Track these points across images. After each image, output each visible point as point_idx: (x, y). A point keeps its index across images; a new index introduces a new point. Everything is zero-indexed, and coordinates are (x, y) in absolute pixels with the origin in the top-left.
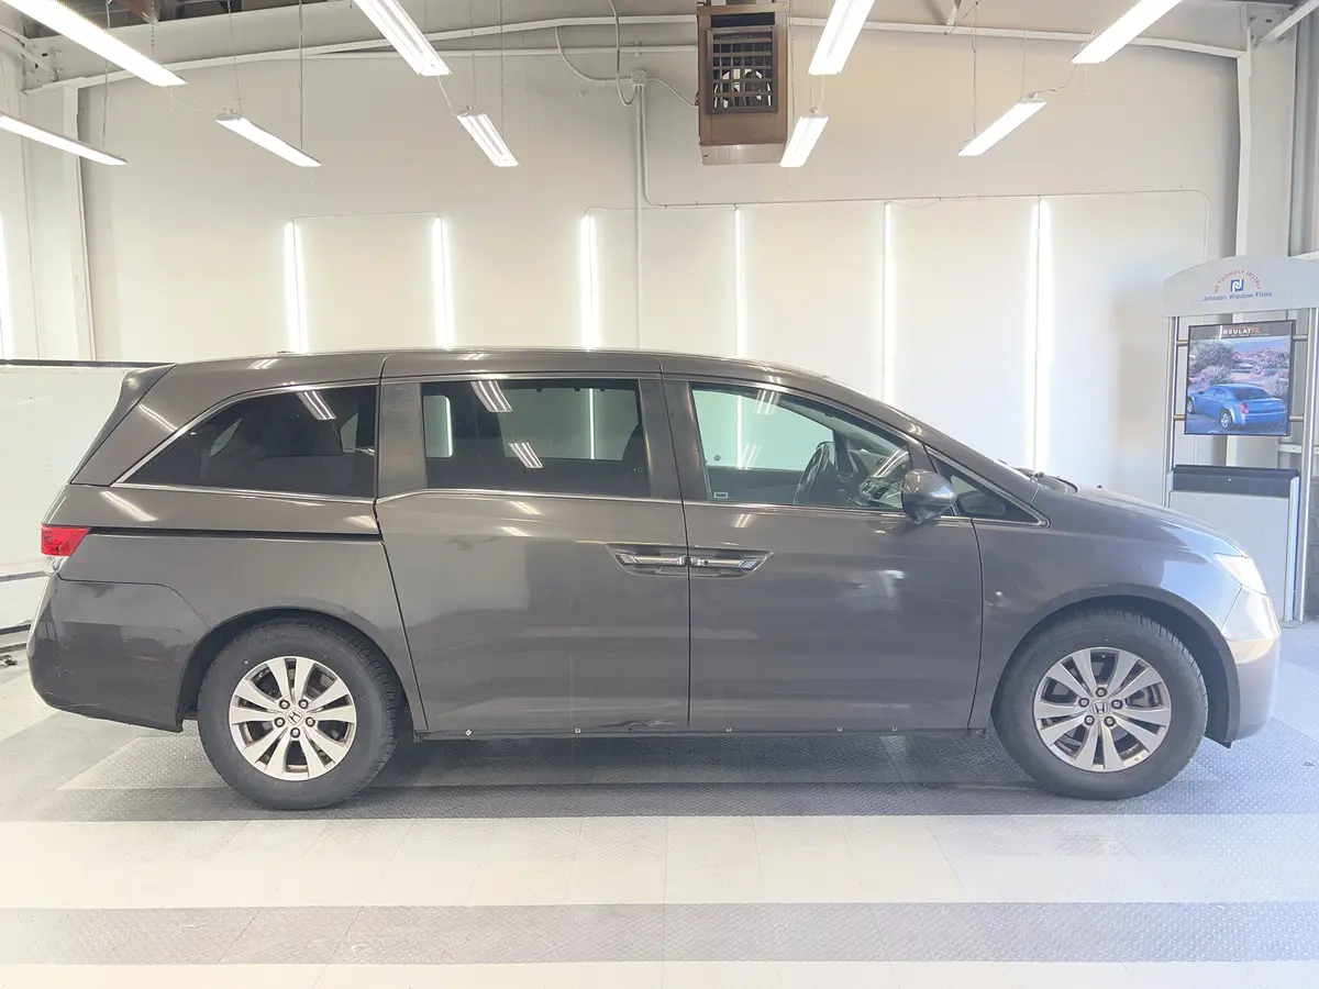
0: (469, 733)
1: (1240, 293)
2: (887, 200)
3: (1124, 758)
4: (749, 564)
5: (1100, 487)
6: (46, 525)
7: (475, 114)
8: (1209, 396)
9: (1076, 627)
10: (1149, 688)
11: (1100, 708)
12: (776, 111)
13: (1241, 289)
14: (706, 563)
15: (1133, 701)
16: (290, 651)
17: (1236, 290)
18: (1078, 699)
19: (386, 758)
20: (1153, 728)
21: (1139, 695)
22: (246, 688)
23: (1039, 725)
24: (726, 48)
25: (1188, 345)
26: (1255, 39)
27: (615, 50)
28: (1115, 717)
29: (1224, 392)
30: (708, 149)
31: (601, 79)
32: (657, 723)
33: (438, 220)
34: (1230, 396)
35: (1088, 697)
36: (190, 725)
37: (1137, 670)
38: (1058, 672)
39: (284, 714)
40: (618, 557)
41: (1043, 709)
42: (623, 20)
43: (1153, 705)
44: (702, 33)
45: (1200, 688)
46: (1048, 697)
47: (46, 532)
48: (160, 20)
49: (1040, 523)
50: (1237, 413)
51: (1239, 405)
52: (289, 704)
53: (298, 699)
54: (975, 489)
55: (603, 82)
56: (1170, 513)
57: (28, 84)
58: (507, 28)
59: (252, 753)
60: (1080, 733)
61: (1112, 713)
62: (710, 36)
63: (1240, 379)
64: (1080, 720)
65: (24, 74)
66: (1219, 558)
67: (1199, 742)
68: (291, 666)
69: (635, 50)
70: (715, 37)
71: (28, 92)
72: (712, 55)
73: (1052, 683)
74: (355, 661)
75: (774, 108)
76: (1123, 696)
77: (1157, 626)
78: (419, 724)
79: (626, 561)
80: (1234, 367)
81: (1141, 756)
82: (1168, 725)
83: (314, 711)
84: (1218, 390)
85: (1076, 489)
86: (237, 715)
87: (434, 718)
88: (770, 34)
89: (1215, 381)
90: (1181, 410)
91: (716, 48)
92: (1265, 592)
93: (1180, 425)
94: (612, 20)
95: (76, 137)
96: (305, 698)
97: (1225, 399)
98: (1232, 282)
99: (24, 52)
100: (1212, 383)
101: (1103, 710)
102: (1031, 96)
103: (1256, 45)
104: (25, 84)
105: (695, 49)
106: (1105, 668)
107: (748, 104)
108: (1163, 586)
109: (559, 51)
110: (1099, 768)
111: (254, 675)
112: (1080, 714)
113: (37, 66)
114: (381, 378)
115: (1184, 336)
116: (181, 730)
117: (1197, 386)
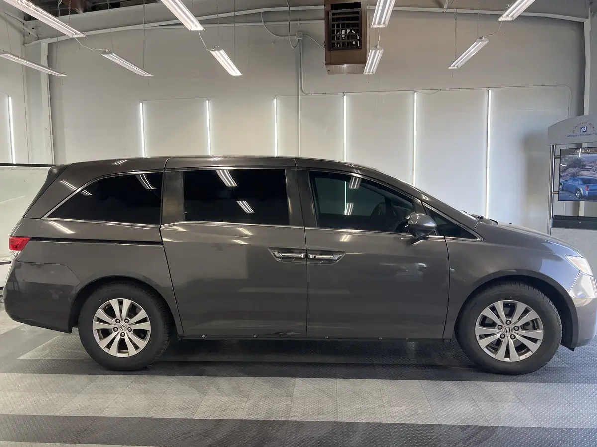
0: (204, 336)
1: (585, 133)
2: (415, 91)
3: (520, 355)
4: (336, 258)
5: (511, 223)
6: (12, 236)
7: (219, 49)
8: (570, 182)
9: (496, 290)
10: (532, 321)
11: (508, 330)
12: (361, 48)
13: (585, 131)
14: (315, 257)
15: (525, 327)
16: (120, 296)
17: (583, 131)
18: (497, 325)
19: (165, 347)
20: (534, 340)
21: (527, 324)
22: (100, 313)
23: (478, 338)
24: (338, 20)
25: (560, 158)
26: (592, 13)
27: (288, 23)
28: (516, 335)
29: (577, 180)
30: (330, 67)
31: (282, 36)
32: (292, 333)
33: (207, 101)
34: (580, 182)
35: (502, 325)
36: (75, 330)
37: (526, 312)
38: (487, 312)
39: (118, 325)
40: (273, 254)
41: (479, 330)
42: (292, 9)
43: (535, 329)
44: (327, 13)
45: (558, 321)
46: (483, 324)
47: (12, 240)
48: (84, 12)
49: (478, 239)
50: (583, 190)
51: (584, 187)
52: (120, 321)
53: (124, 318)
54: (446, 223)
55: (283, 37)
56: (551, 238)
57: (26, 42)
58: (237, 14)
59: (103, 344)
60: (499, 342)
61: (514, 332)
62: (330, 14)
63: (586, 174)
64: (498, 336)
65: (24, 36)
66: (568, 258)
67: (557, 348)
68: (121, 303)
69: (298, 23)
70: (333, 14)
71: (25, 45)
72: (331, 23)
73: (484, 318)
74: (150, 301)
75: (360, 47)
76: (520, 324)
77: (536, 290)
78: (179, 331)
79: (277, 256)
80: (582, 169)
81: (529, 354)
82: (542, 339)
83: (131, 324)
84: (574, 180)
85: (497, 223)
86: (96, 326)
87: (187, 329)
88: (358, 13)
89: (573, 175)
90: (556, 189)
91: (333, 20)
92: (592, 275)
93: (556, 196)
94: (286, 9)
95: (46, 65)
96: (127, 318)
97: (578, 184)
98: (581, 128)
99: (24, 27)
100: (571, 176)
101: (510, 331)
102: (481, 38)
103: (593, 16)
104: (24, 40)
105: (324, 21)
106: (510, 310)
107: (348, 45)
108: (541, 271)
109: (263, 24)
110: (508, 360)
111: (104, 307)
112: (498, 333)
113: (30, 34)
114: (165, 169)
115: (558, 154)
116: (71, 332)
117: (565, 177)
